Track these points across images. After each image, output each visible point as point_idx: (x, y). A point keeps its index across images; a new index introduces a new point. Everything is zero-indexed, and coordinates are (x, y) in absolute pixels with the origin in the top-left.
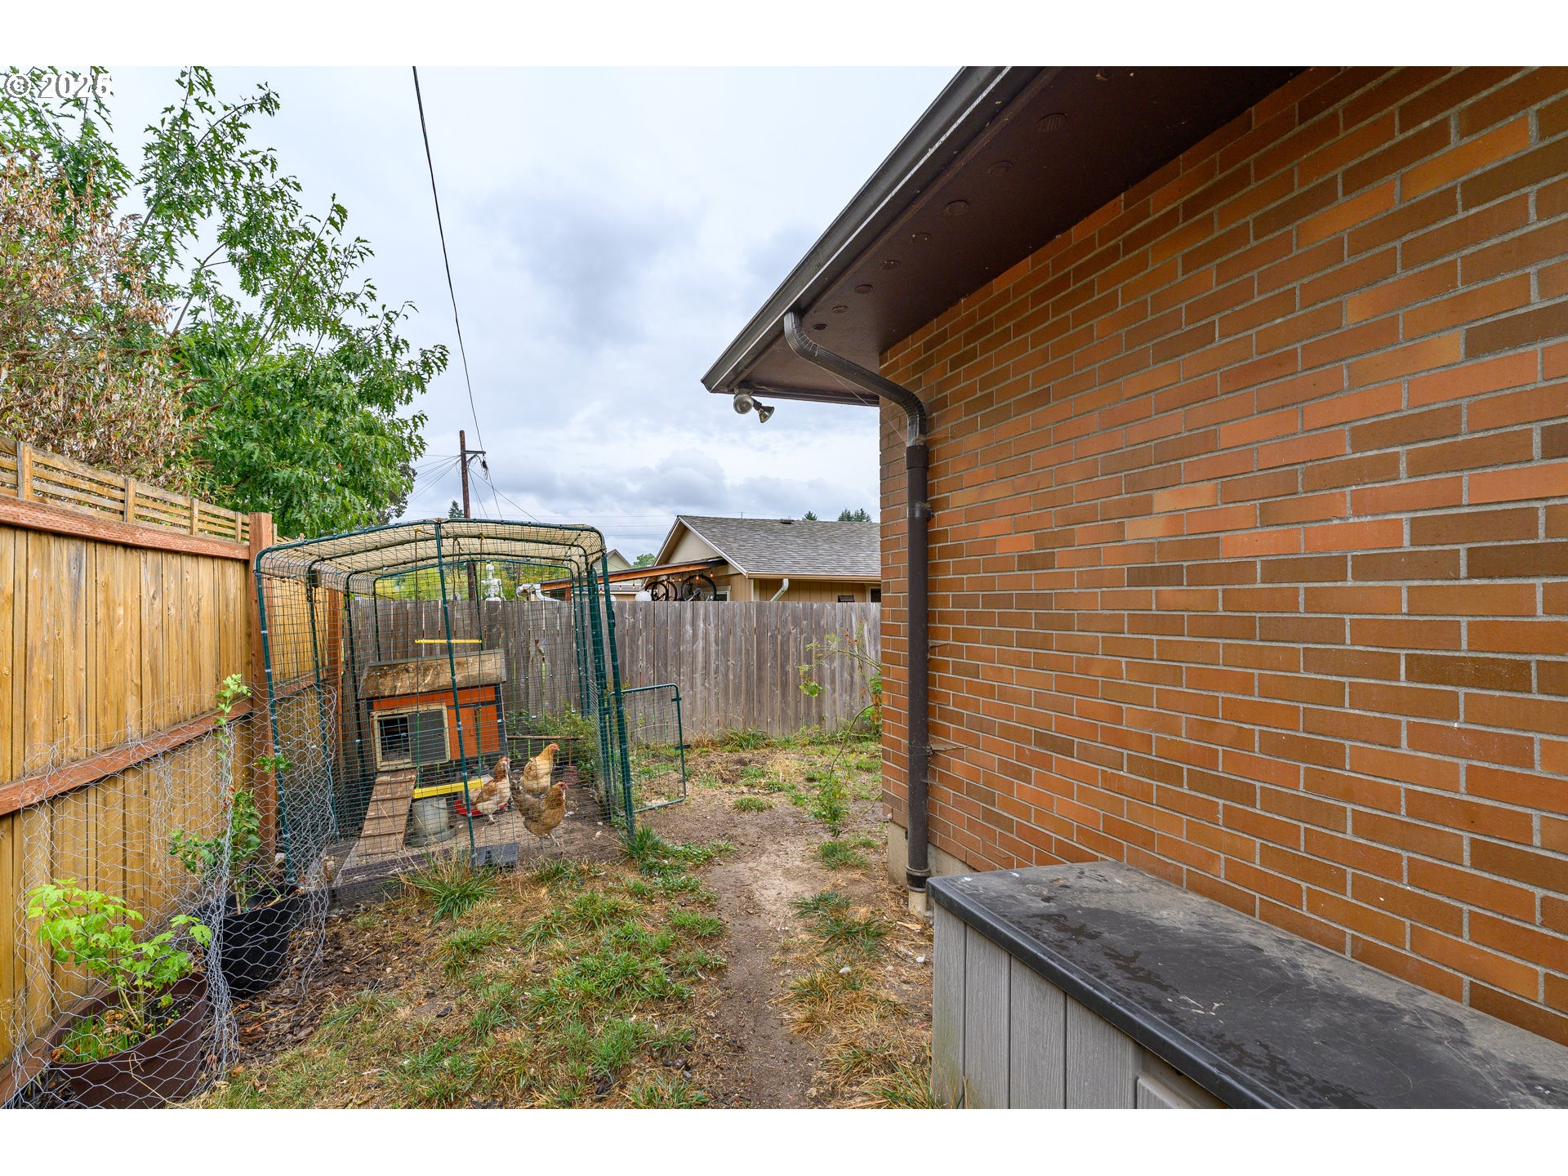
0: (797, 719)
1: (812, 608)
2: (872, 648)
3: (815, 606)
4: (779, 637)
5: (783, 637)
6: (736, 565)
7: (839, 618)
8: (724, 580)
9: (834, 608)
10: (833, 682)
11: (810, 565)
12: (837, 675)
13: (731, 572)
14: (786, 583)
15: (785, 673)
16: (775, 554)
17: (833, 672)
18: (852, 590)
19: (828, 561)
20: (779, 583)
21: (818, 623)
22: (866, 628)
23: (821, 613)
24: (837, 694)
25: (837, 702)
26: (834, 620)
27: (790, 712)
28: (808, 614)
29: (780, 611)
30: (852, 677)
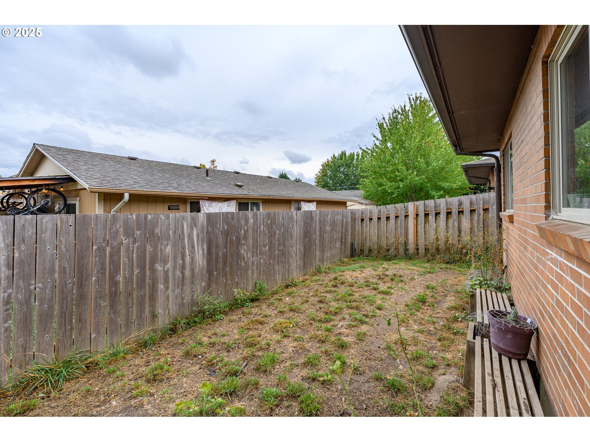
0: (128, 324)
1: (146, 218)
2: (200, 248)
3: (149, 217)
4: (108, 249)
5: (112, 248)
6: (83, 183)
7: (172, 226)
8: (74, 193)
9: (168, 217)
10: (166, 281)
11: (147, 185)
12: (170, 274)
13: (79, 187)
14: (127, 196)
15: (114, 283)
16: (120, 175)
17: (166, 273)
18: (178, 202)
19: (162, 183)
20: (120, 196)
21: (152, 233)
22: (195, 233)
23: (155, 223)
24: (170, 291)
25: (170, 299)
26: (168, 229)
27: (120, 321)
28: (142, 224)
29: (108, 223)
30: (183, 274)
